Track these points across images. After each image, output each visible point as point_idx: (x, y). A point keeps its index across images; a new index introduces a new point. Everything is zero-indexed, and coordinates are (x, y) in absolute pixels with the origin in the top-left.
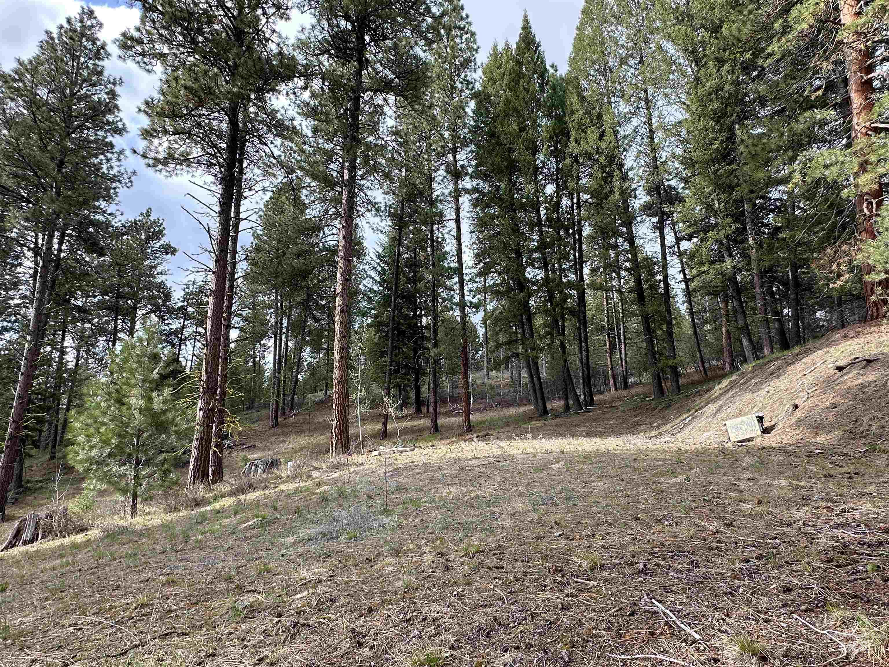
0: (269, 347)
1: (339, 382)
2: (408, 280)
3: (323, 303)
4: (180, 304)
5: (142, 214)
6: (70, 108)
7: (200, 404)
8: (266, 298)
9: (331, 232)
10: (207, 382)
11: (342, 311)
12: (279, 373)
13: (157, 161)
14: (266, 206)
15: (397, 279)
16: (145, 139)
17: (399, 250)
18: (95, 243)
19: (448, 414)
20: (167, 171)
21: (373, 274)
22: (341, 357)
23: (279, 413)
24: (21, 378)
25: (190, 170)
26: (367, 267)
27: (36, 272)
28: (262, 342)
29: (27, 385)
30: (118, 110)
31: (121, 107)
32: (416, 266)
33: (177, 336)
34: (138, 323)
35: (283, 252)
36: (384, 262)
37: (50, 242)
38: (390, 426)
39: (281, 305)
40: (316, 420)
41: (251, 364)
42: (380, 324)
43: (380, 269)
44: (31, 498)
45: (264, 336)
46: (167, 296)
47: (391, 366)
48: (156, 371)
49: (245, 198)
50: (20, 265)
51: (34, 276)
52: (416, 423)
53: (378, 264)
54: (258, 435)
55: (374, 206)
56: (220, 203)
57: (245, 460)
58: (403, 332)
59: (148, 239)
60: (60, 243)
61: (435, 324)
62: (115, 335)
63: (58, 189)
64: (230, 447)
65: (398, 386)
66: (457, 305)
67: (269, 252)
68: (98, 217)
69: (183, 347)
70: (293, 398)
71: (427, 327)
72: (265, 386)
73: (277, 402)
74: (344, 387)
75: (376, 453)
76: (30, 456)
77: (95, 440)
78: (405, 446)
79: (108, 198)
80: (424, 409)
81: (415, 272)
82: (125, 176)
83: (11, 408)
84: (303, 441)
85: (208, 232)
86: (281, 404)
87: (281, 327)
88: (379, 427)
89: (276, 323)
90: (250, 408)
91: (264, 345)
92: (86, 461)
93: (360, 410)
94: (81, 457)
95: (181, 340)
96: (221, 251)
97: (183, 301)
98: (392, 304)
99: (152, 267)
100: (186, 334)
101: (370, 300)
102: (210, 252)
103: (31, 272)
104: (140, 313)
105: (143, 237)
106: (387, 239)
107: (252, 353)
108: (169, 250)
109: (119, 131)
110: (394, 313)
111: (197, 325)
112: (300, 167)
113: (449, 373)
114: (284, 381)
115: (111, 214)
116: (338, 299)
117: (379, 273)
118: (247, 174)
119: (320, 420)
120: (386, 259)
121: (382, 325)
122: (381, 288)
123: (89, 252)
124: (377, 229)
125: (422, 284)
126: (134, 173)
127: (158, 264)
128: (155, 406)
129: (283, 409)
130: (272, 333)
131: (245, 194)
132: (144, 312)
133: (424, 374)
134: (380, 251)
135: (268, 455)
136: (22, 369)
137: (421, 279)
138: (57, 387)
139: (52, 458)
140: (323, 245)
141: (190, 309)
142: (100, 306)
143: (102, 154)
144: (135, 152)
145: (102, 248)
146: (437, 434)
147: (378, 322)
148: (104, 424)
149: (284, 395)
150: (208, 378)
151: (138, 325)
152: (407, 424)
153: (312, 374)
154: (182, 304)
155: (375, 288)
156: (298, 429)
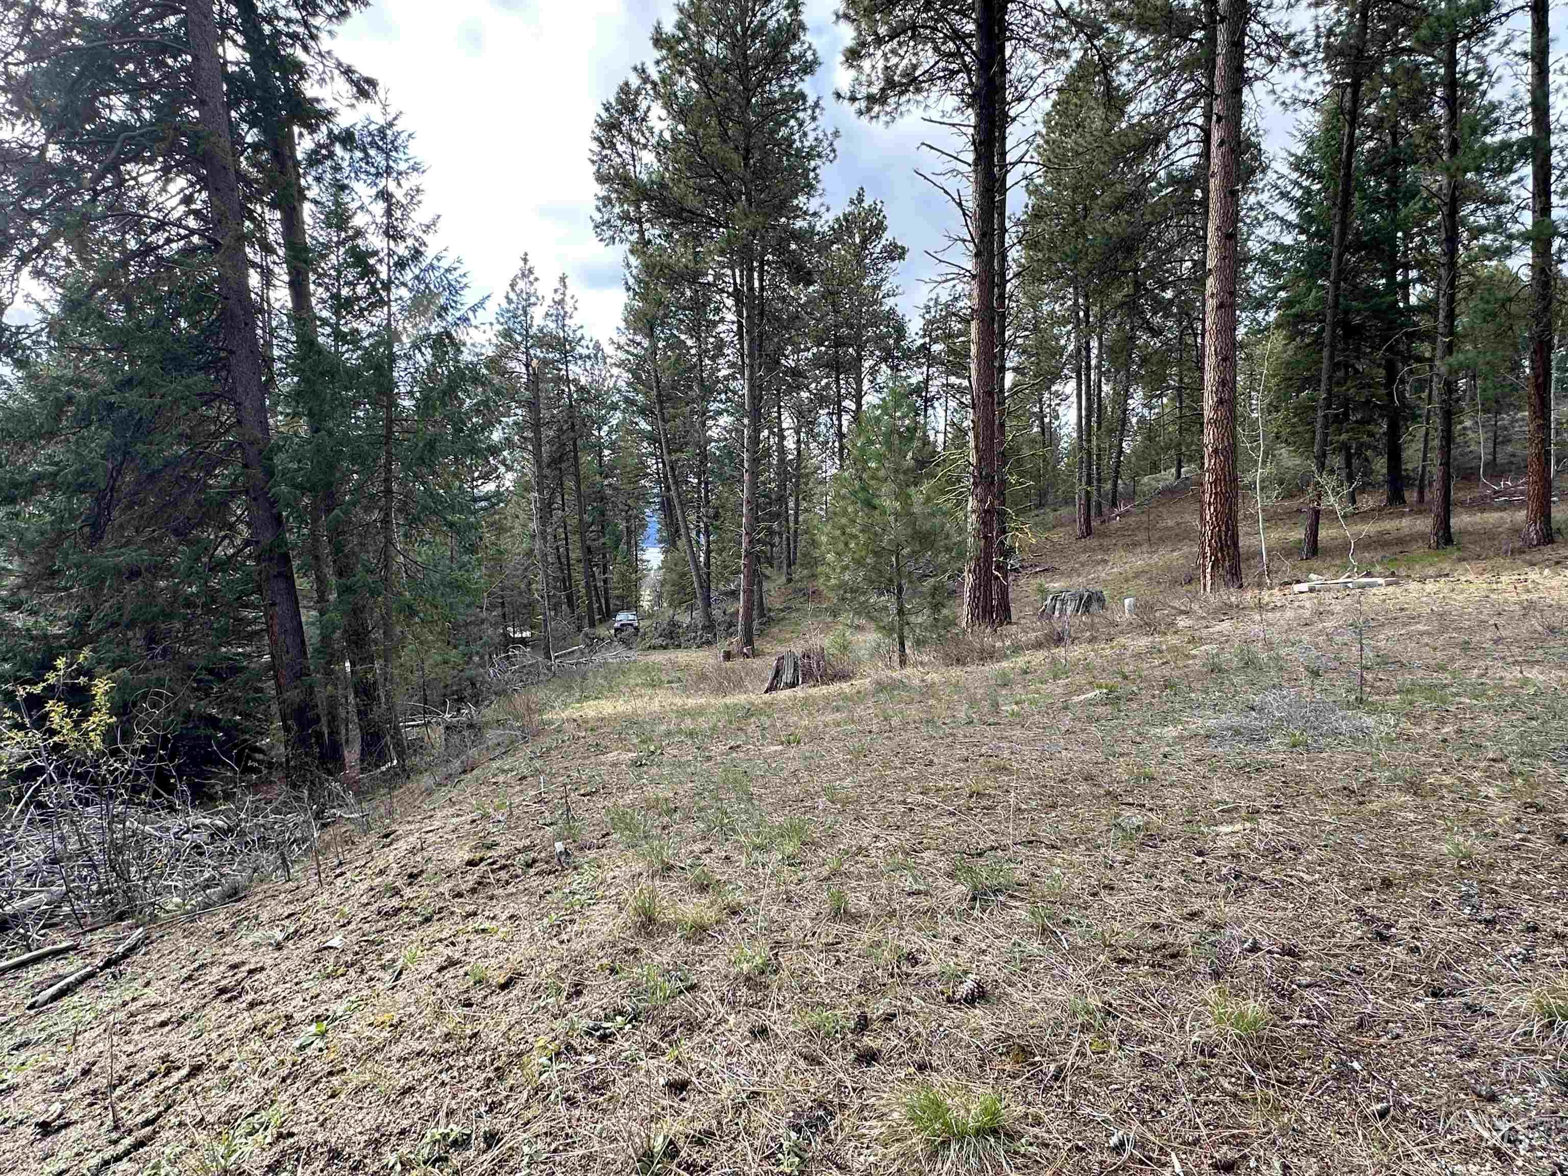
0: (1068, 397)
1: (1216, 451)
2: (1375, 203)
3: (1169, 294)
4: (920, 342)
5: (852, 202)
6: (745, 56)
7: (971, 503)
8: (1057, 307)
9: (1184, 139)
10: (978, 467)
11: (1221, 306)
12: (1089, 441)
13: (871, 98)
14: (1046, 123)
15: (1346, 206)
16: (851, 66)
17: (1351, 135)
18: (801, 267)
19: (1482, 504)
20: (887, 113)
21: (1282, 208)
22: (1221, 402)
23: (1093, 513)
24: (746, 477)
25: (919, 97)
26: (1264, 197)
27: (740, 326)
28: (1053, 389)
29: (754, 485)
30: (804, 29)
31: (808, 25)
32: (1395, 162)
33: (920, 396)
34: (865, 381)
35: (1085, 209)
36: (1312, 175)
37: (750, 279)
38: (1323, 534)
39: (1087, 315)
40: (1161, 525)
41: (1035, 430)
42: (1302, 318)
43: (1298, 193)
44: (775, 630)
45: (1056, 376)
46: (900, 331)
47: (1329, 407)
48: (910, 454)
49: (1014, 119)
50: (722, 320)
51: (740, 333)
52: (1389, 525)
53: (1296, 183)
54: (1060, 550)
55: (1284, 46)
56: (974, 143)
57: (1043, 591)
58: (1359, 328)
59: (865, 240)
60: (761, 280)
61: (1451, 299)
62: (839, 404)
63: (748, 194)
64: (1016, 570)
65: (1344, 448)
66: (1525, 237)
67: (1058, 215)
68: (800, 224)
69: (930, 411)
70: (1115, 485)
71: (1427, 308)
72: (1062, 466)
73: (1088, 492)
74: (1227, 459)
75: (1304, 587)
76: (768, 577)
77: (846, 560)
78: (1369, 575)
79: (809, 189)
80: (1411, 496)
81: (1393, 181)
82: (825, 144)
83: (741, 516)
84: (1138, 561)
85: (960, 204)
86: (1094, 497)
87: (1088, 357)
88: (1298, 534)
89: (1078, 350)
90: (1040, 505)
91: (1057, 394)
92: (840, 587)
93: (1259, 502)
94: (833, 581)
95: (926, 400)
96: (983, 235)
97: (924, 336)
98: (1333, 270)
99: (877, 287)
100: (933, 390)
101: (1275, 271)
102: (964, 241)
103: (735, 327)
104: (867, 364)
105: (857, 240)
106: (1318, 117)
107: (1036, 410)
108: (896, 252)
109: (809, 68)
110: (1337, 288)
111: (949, 373)
112: (1113, 16)
113: (1486, 411)
114: (1098, 455)
115: (815, 214)
116: (1210, 282)
117: (1299, 204)
118: (1013, 71)
119: (1170, 523)
120: (1316, 166)
121: (1304, 321)
122: (1303, 238)
123: (794, 282)
124: (1295, 100)
125: (1415, 205)
126: (836, 134)
127: (882, 280)
128: (916, 509)
129: (1099, 505)
130: (1072, 371)
131: (1012, 113)
132: (871, 362)
133: (1415, 418)
134: (1300, 149)
135: (1079, 583)
136: (746, 465)
137: (1412, 193)
138: (782, 486)
139: (790, 580)
140: (1169, 174)
141: (937, 348)
142: (816, 362)
143: (793, 117)
144: (838, 96)
145: (809, 273)
146: (1449, 548)
147: (1296, 316)
148: (855, 537)
149: (1099, 481)
150: (980, 460)
151: (866, 385)
152: (1368, 529)
153: (1150, 439)
154: (922, 341)
155: (1288, 240)
156: (1128, 540)
